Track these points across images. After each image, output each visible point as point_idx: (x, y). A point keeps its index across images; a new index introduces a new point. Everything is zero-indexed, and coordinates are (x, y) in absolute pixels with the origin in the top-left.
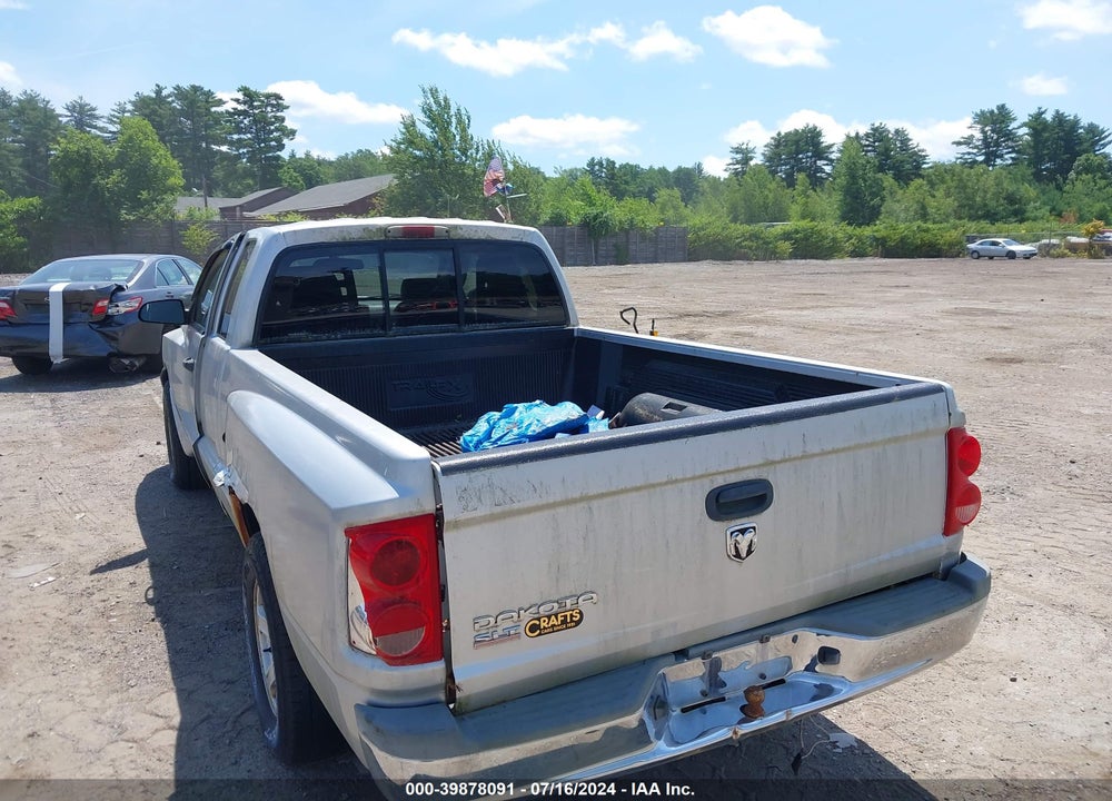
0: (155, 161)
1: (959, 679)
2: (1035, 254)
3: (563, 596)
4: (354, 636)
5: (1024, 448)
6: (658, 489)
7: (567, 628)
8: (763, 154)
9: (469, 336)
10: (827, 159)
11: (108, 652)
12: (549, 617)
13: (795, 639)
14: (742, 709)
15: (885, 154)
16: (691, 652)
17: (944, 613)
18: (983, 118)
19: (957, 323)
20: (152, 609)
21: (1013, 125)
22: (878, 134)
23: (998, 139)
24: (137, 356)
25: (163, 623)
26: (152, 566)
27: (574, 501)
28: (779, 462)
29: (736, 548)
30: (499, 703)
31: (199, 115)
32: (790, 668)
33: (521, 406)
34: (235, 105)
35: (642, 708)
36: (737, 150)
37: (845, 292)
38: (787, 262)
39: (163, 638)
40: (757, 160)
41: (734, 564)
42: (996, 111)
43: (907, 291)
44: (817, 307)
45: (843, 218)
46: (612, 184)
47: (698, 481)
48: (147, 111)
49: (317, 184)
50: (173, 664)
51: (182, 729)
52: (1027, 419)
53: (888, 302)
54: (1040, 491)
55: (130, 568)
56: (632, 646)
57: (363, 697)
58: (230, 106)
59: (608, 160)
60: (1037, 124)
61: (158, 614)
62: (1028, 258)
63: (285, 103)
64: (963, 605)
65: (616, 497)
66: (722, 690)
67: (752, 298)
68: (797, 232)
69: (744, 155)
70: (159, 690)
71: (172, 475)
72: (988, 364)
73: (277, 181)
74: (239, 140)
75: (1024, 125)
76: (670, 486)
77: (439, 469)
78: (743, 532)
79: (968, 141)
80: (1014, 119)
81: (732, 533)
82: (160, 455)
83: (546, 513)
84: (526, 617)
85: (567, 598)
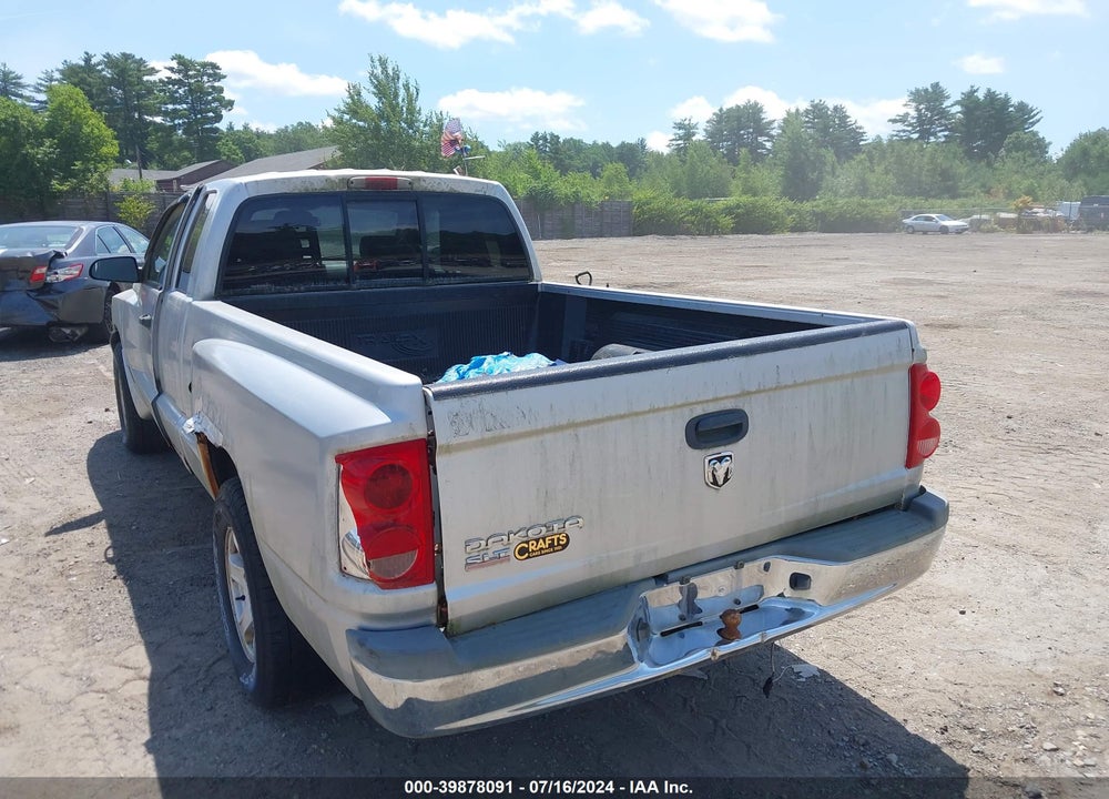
0: (86, 130)
1: (911, 613)
2: (966, 229)
3: (551, 519)
4: (346, 562)
5: (964, 406)
6: (641, 417)
7: (554, 551)
8: (705, 130)
9: (434, 290)
10: (768, 135)
11: (70, 609)
12: (537, 541)
13: (767, 568)
14: (719, 632)
15: (824, 130)
16: (671, 577)
17: (907, 540)
18: (919, 97)
19: (896, 292)
20: (113, 567)
21: (947, 103)
22: (818, 110)
23: (932, 117)
24: (79, 325)
25: (125, 580)
26: (110, 527)
27: (561, 428)
28: (755, 393)
29: (714, 476)
30: (490, 625)
31: (130, 84)
32: (762, 594)
33: (489, 358)
34: (169, 74)
35: (626, 630)
36: (680, 126)
37: (787, 265)
38: (731, 237)
39: (126, 595)
40: (700, 136)
41: (711, 491)
42: (930, 90)
43: (847, 263)
44: (761, 278)
45: (784, 193)
46: (556, 158)
47: (678, 410)
48: (76, 80)
49: (257, 157)
50: (139, 619)
51: (153, 679)
52: (965, 379)
53: (829, 273)
54: (980, 445)
55: (87, 530)
56: (616, 569)
57: (354, 623)
58: (164, 74)
59: (552, 135)
60: (969, 102)
61: (120, 571)
62: (960, 233)
63: (222, 72)
64: (925, 532)
65: (601, 425)
66: (699, 615)
67: (698, 270)
68: (738, 206)
69: (686, 130)
70: (127, 644)
71: (125, 440)
72: (928, 329)
73: (215, 154)
74: (175, 110)
75: (957, 103)
76: (651, 415)
77: (431, 394)
78: (720, 460)
79: (903, 119)
80: (948, 97)
81: (710, 461)
82: (112, 421)
83: (534, 439)
84: (516, 540)
85: (555, 522)
